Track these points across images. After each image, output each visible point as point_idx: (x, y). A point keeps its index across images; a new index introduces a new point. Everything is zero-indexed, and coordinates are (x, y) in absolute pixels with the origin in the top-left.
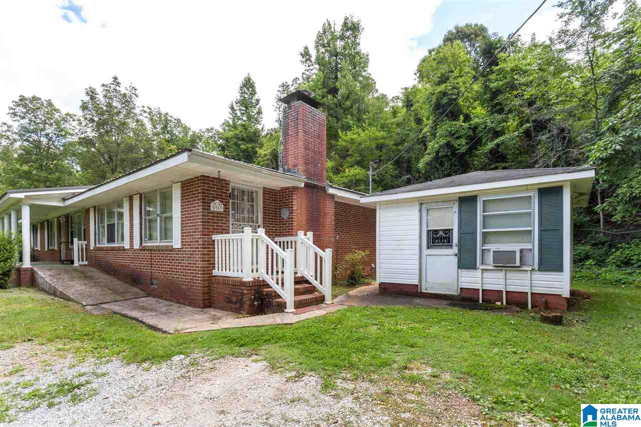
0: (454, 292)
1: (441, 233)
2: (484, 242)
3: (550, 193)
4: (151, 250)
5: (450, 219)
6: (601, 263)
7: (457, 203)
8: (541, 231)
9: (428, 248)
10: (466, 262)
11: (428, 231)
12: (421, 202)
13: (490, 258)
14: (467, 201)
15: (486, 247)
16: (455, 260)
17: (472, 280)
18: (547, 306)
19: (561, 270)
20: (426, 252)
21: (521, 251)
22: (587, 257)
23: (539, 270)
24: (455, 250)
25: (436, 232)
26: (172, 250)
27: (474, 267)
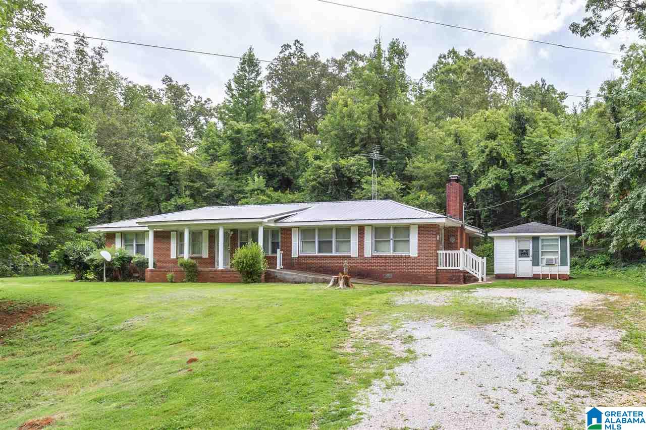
0: (530, 275)
1: (524, 251)
2: (542, 256)
3: (563, 238)
4: (385, 258)
5: (529, 246)
6: (582, 267)
7: (531, 239)
8: (561, 251)
9: (519, 257)
10: (536, 263)
11: (519, 250)
12: (516, 238)
13: (544, 261)
14: (535, 239)
15: (543, 257)
16: (531, 263)
17: (538, 270)
18: (563, 277)
19: (567, 265)
20: (518, 259)
21: (555, 258)
22: (576, 264)
23: (561, 265)
24: (531, 258)
25: (522, 250)
26: (409, 257)
27: (538, 265)
